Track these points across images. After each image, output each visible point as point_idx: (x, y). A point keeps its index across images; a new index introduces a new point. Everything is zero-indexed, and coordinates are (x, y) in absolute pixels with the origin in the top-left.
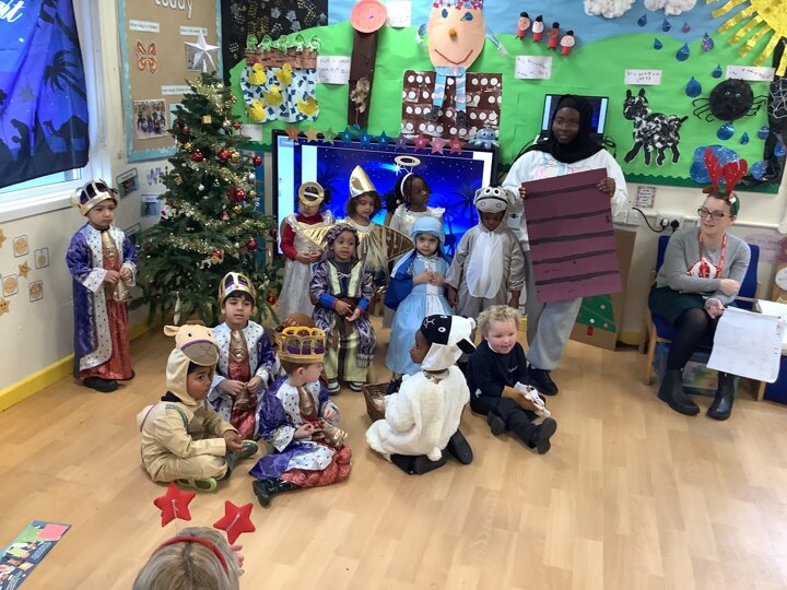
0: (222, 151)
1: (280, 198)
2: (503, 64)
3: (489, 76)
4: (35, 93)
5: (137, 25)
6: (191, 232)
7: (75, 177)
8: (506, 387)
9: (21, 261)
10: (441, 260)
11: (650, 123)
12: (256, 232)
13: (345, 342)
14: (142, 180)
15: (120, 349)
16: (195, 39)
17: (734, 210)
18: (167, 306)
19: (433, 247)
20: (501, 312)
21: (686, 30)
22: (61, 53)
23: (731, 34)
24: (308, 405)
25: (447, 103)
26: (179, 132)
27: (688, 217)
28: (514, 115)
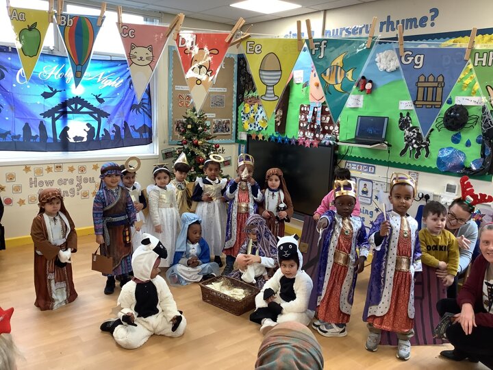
0: (195, 140)
4: (125, 114)
5: (179, 88)
11: (411, 133)
25: (314, 121)
27: (436, 193)
28: (346, 128)
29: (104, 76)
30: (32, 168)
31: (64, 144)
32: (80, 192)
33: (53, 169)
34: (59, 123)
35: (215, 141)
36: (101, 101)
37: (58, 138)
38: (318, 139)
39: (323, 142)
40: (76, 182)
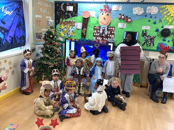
0: (54, 43)
1: (66, 53)
2: (115, 25)
3: (112, 27)
4: (15, 30)
5: (37, 16)
6: (47, 60)
7: (22, 48)
8: (116, 96)
9: (10, 66)
10: (102, 67)
11: (148, 38)
12: (61, 60)
13: (80, 85)
14: (37, 49)
15: (31, 85)
16: (49, 19)
17: (166, 57)
18: (41, 76)
19: (100, 64)
20: (114, 79)
21: (155, 18)
22: (20, 22)
23: (166, 19)
24: (71, 99)
25: (103, 33)
26: (45, 39)
27: (156, 58)
28: (118, 36)
29: (4, 8)
36: (4, 23)
38: (105, 40)
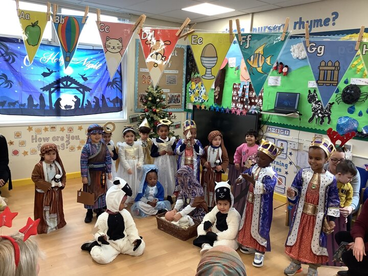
0: (154, 109)
4: (103, 90)
5: (142, 70)
11: (317, 105)
25: (243, 96)
28: (267, 101)
29: (88, 61)
30: (34, 128)
31: (57, 111)
32: (68, 146)
33: (49, 129)
34: (54, 95)
35: (169, 110)
36: (85, 79)
37: (53, 106)
38: (246, 109)
39: (250, 111)
40: (65, 139)
